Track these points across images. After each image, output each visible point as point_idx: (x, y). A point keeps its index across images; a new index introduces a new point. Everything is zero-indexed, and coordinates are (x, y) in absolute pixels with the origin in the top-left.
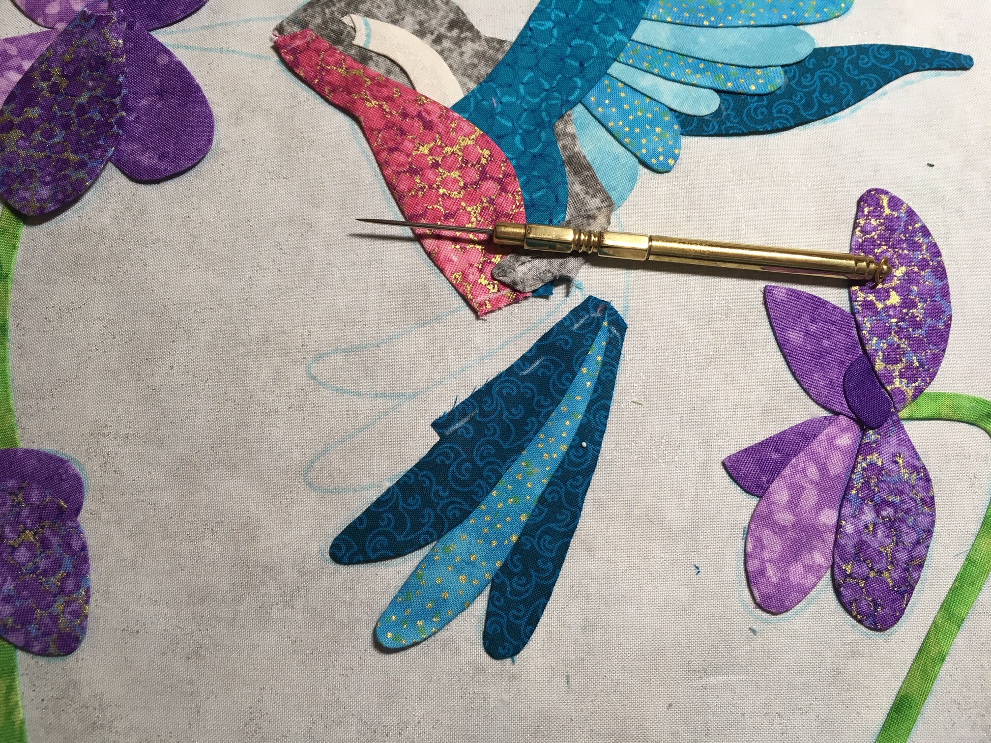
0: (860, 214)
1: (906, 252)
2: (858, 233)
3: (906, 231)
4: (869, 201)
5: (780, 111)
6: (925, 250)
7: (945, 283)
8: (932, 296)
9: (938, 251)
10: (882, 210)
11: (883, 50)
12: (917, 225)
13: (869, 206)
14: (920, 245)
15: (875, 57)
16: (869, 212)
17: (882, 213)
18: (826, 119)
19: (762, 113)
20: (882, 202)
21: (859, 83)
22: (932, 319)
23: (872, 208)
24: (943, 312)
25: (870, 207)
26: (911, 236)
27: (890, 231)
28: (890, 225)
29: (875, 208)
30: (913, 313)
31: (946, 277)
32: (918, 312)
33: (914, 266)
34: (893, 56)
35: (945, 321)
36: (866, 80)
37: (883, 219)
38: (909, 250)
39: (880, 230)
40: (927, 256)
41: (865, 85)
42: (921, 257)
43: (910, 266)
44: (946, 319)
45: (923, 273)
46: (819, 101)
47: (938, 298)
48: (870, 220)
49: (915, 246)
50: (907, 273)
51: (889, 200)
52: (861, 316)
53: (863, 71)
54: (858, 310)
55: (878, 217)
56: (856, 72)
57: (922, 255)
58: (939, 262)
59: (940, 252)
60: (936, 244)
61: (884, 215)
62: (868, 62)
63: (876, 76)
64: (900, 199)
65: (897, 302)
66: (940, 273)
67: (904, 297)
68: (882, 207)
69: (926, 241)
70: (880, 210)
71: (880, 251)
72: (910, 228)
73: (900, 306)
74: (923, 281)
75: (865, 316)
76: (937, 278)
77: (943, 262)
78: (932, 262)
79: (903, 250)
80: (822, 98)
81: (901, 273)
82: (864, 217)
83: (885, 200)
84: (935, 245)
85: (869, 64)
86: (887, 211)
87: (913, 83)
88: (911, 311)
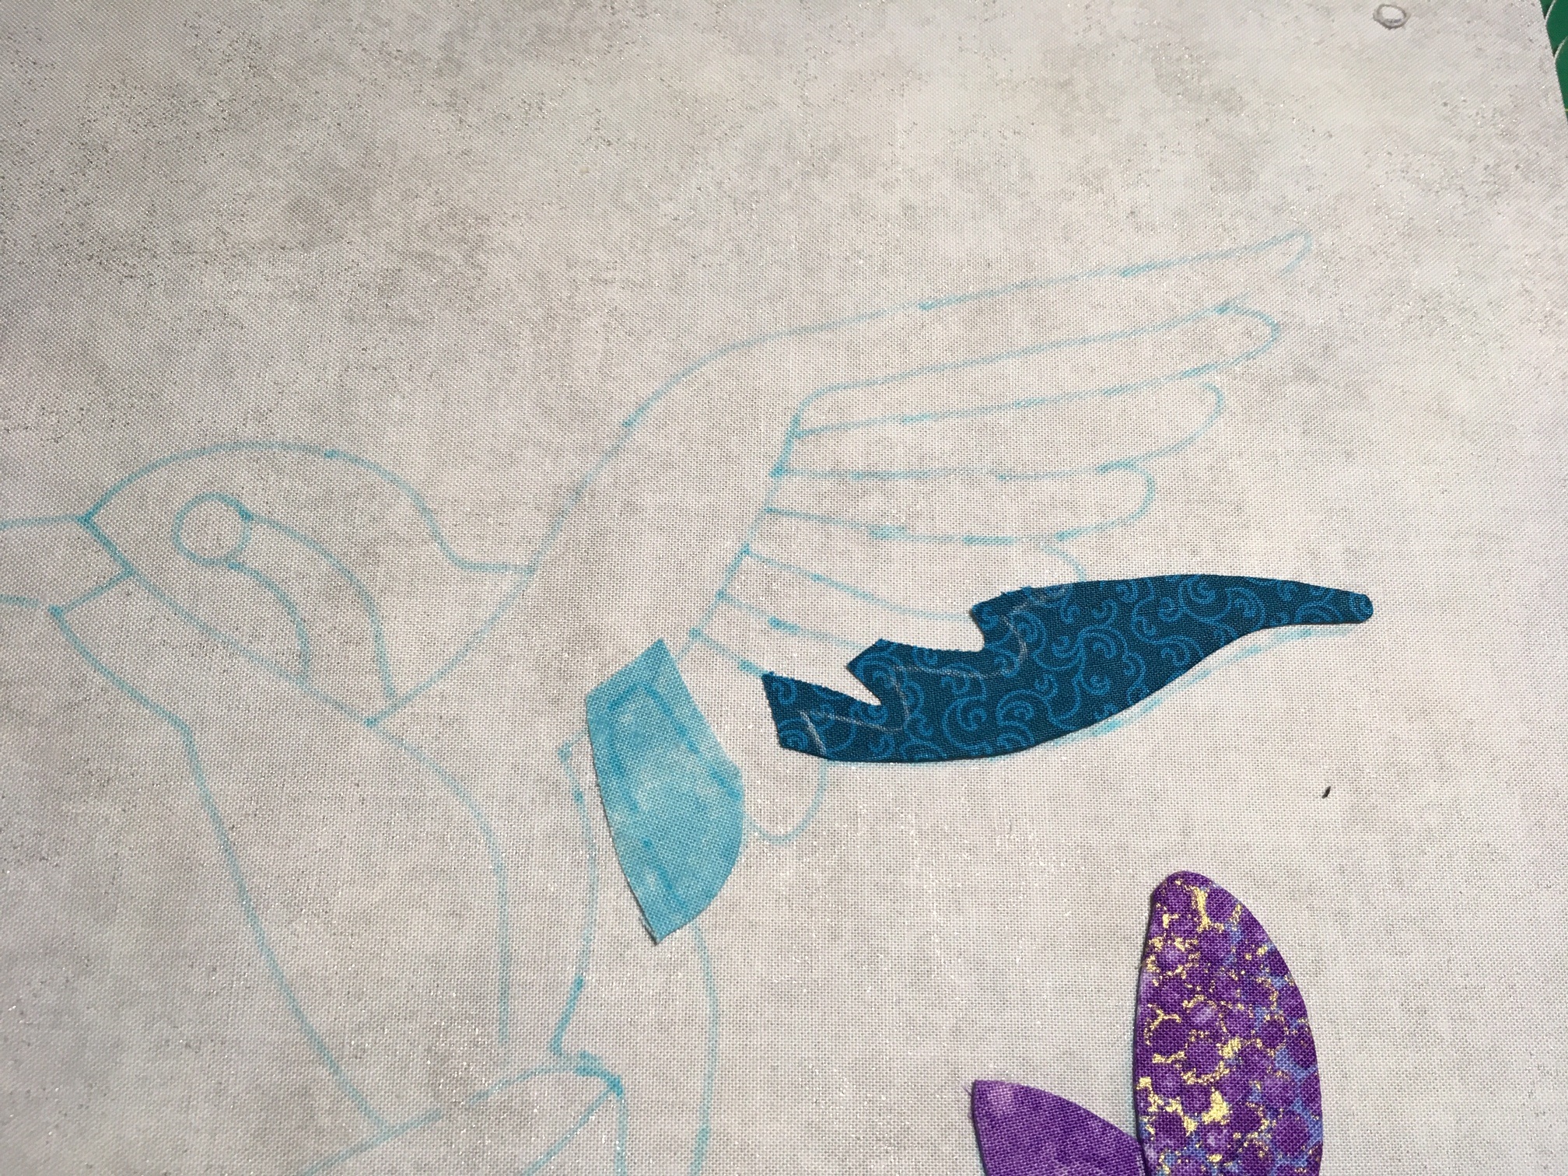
0: (1154, 927)
1: (1240, 1006)
2: (1151, 968)
3: (1240, 963)
4: (1172, 900)
5: (1009, 716)
6: (1275, 1004)
7: (1312, 1072)
8: (1288, 1102)
9: (1300, 1004)
10: (1195, 919)
11: (1204, 588)
12: (1261, 951)
13: (1172, 911)
14: (1266, 994)
15: (1189, 602)
16: (1172, 923)
17: (1196, 925)
18: (1096, 727)
19: (978, 718)
20: (1197, 902)
21: (1159, 654)
22: (1287, 1154)
23: (1176, 916)
24: (1307, 1137)
25: (1172, 914)
26: (1250, 974)
27: (1211, 962)
28: (1209, 950)
29: (1183, 916)
30: (1252, 1141)
31: (1315, 1060)
32: (1261, 1136)
33: (1256, 1036)
34: (1222, 599)
35: (1310, 1158)
36: (1173, 646)
37: (1197, 939)
38: (1246, 1004)
39: (1193, 962)
40: (1280, 1016)
41: (1169, 659)
42: (1268, 1018)
43: (1248, 1037)
44: (1311, 1152)
45: (1271, 1053)
46: (1083, 691)
47: (1297, 1107)
48: (1174, 941)
49: (1257, 995)
50: (1241, 1053)
51: (1209, 897)
52: (1154, 1149)
53: (1165, 630)
54: (1150, 1133)
55: (1189, 934)
56: (1154, 631)
57: (1271, 1013)
58: (1301, 1028)
59: (1304, 1007)
60: (1296, 989)
61: (1200, 930)
62: (1175, 611)
63: (1191, 641)
64: (1230, 895)
65: (1224, 1116)
66: (1304, 1051)
67: (1237, 1104)
68: (1195, 913)
69: (1278, 983)
70: (1192, 919)
71: (1191, 1005)
72: (1248, 957)
73: (1228, 1125)
74: (1272, 1068)
75: (1161, 1149)
76: (1298, 1063)
77: (1309, 1028)
78: (1289, 1028)
79: (1235, 1002)
80: (1090, 685)
81: (1231, 1052)
82: (1163, 933)
83: (1201, 897)
84: (1295, 992)
85: (1179, 615)
86: (1206, 921)
87: (1255, 650)
88: (1249, 1136)
